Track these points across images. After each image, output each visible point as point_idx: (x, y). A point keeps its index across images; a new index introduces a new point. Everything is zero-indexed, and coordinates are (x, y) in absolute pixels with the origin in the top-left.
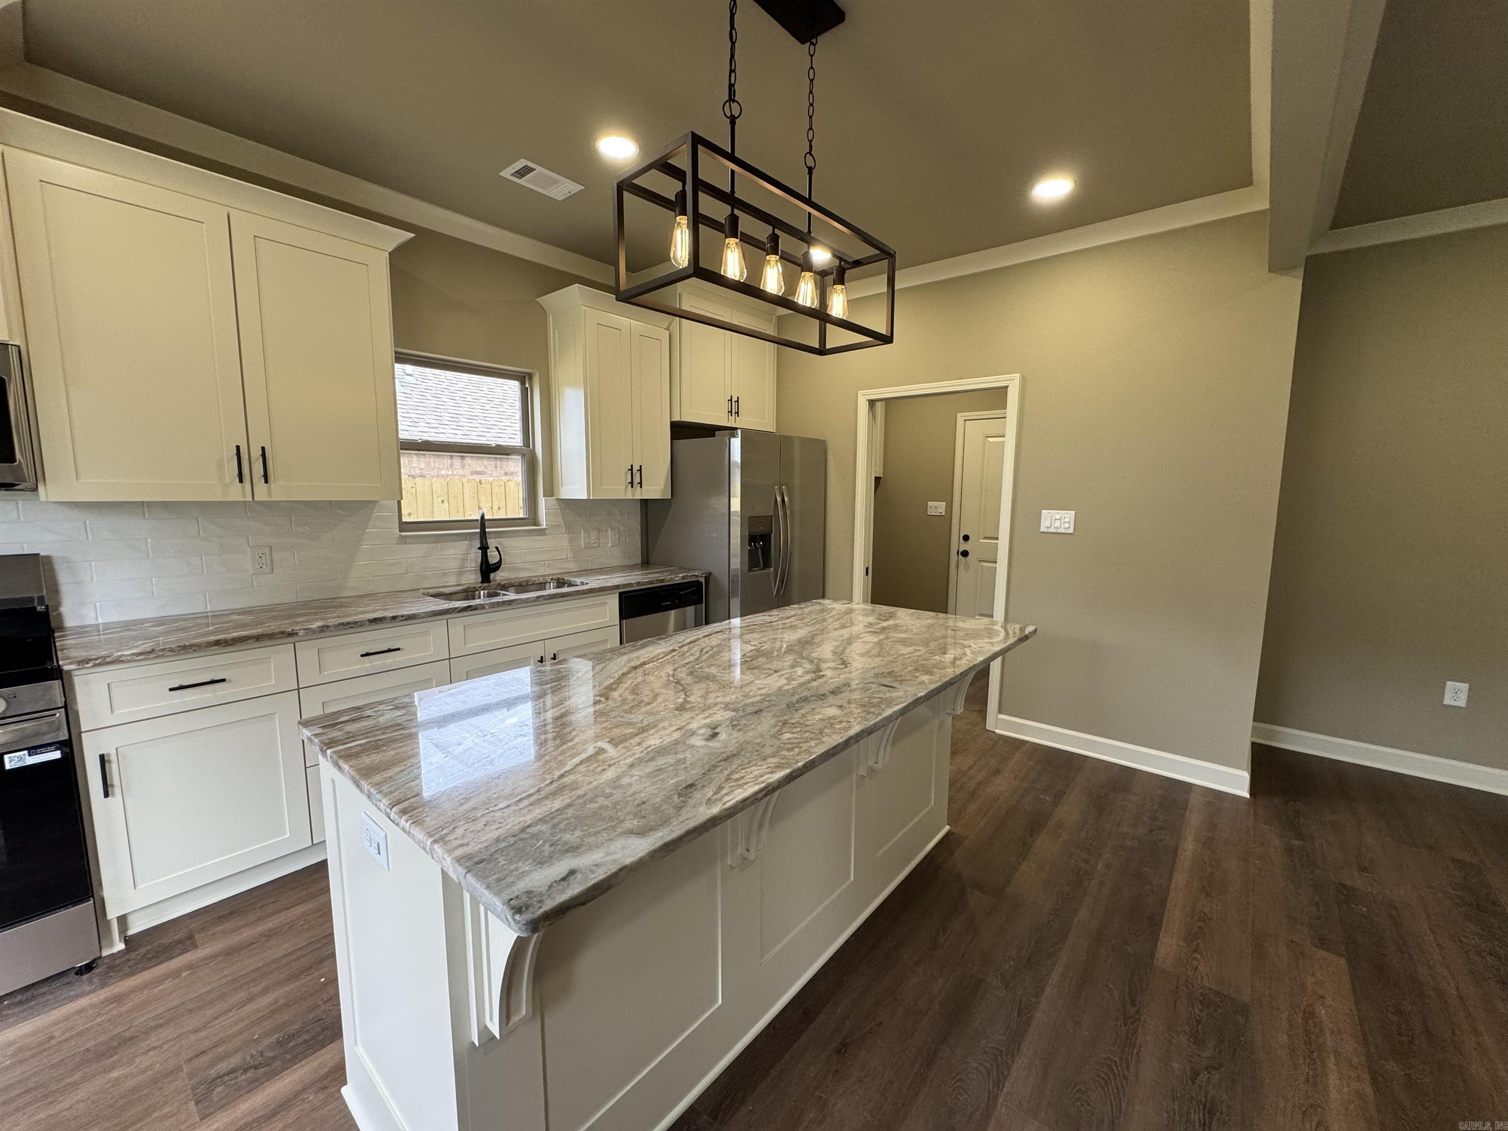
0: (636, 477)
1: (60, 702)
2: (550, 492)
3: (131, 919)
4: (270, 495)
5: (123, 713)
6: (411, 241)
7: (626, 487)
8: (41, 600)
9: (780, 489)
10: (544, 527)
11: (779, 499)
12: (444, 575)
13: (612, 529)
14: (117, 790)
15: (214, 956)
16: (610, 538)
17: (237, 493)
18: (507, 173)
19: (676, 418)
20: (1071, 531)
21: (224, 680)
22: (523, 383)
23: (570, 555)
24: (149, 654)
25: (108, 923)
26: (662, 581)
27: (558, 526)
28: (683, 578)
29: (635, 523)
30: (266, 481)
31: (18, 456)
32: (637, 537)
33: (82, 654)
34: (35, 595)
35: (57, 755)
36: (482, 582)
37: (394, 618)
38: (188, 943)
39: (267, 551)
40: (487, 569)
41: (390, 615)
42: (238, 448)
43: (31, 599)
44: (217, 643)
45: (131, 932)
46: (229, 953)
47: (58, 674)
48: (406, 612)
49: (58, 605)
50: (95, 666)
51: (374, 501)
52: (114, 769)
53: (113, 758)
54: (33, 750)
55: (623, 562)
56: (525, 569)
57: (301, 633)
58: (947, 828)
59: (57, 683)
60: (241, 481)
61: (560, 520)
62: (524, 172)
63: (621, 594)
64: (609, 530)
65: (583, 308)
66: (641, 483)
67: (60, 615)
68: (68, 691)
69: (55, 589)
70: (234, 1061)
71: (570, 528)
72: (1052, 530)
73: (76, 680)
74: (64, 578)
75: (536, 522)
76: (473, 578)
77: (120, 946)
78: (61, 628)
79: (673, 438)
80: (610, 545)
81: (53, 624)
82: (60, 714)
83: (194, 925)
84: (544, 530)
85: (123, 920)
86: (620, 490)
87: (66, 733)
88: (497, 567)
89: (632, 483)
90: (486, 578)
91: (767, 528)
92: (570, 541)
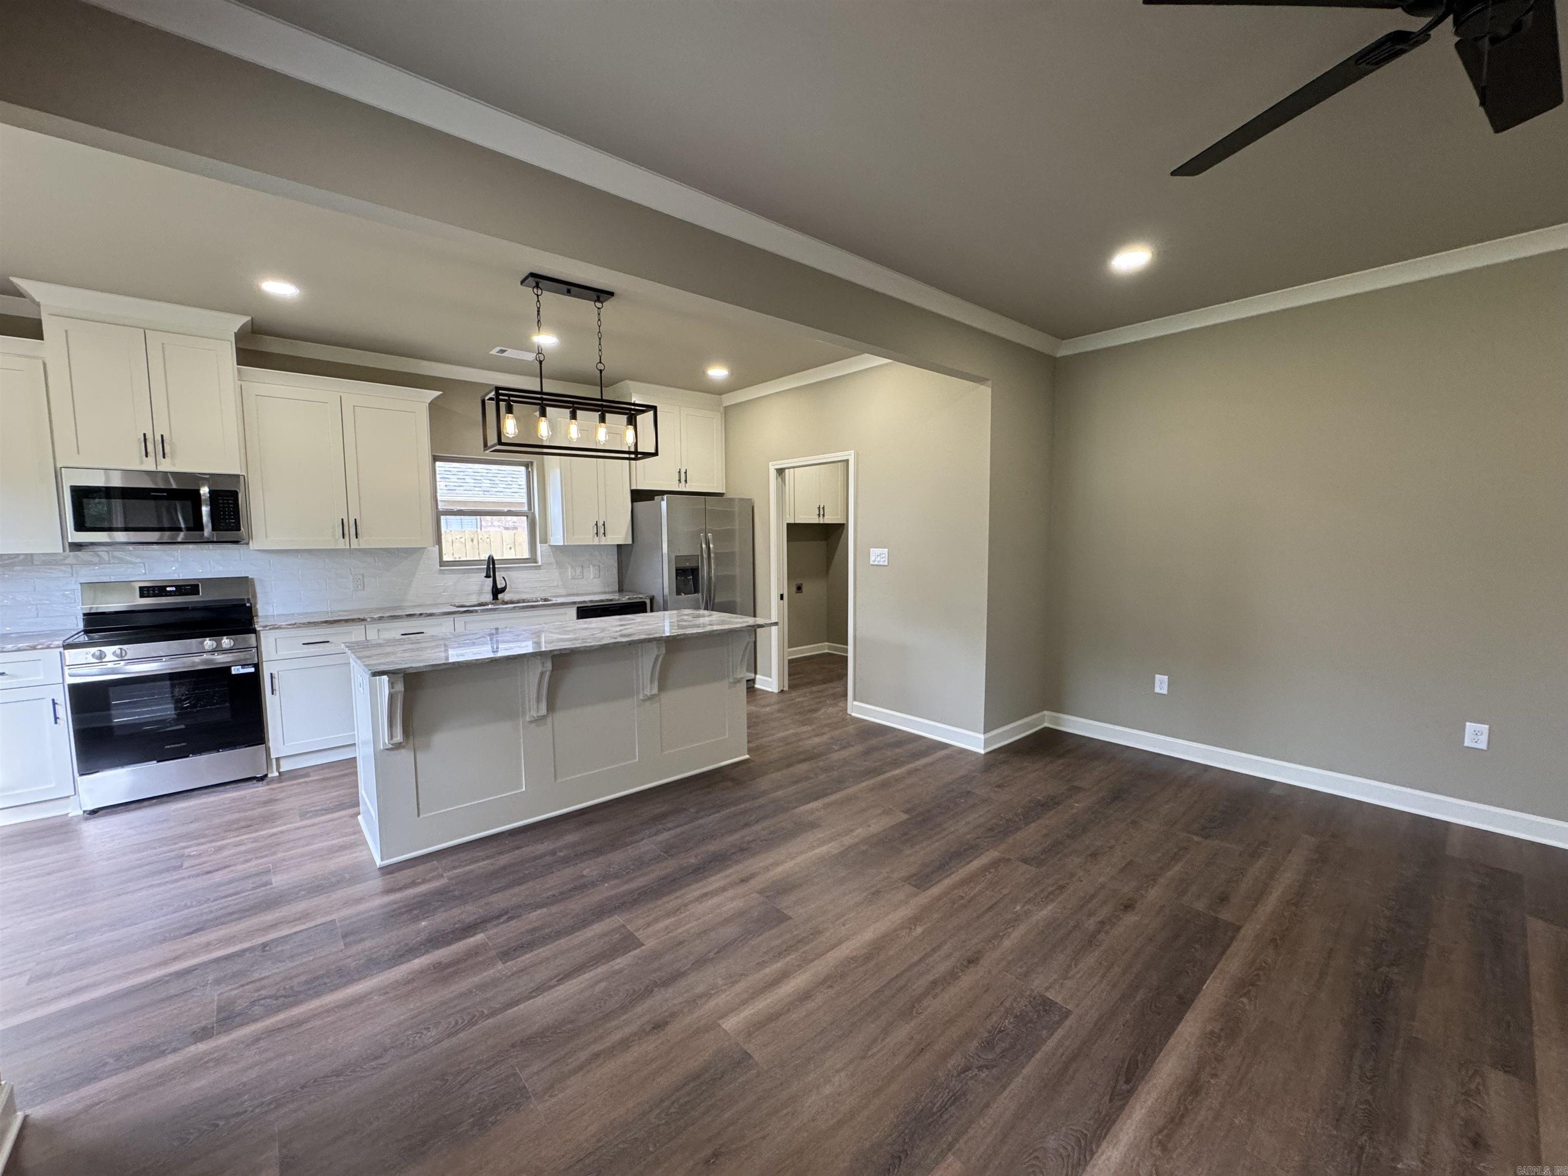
0: (600, 529)
1: (254, 644)
2: (544, 541)
3: (282, 762)
4: (359, 545)
5: (283, 653)
6: (439, 397)
7: (594, 537)
8: (249, 600)
9: (706, 536)
10: (540, 564)
11: (704, 546)
12: (469, 594)
13: (594, 566)
14: (278, 693)
15: (317, 780)
16: (591, 572)
17: (342, 544)
18: (494, 352)
19: (634, 488)
20: (886, 563)
21: (328, 642)
22: (527, 467)
23: (560, 583)
24: (294, 626)
25: (271, 759)
26: (611, 600)
27: (550, 564)
28: (629, 599)
29: (613, 561)
30: (357, 537)
31: (242, 529)
32: (615, 571)
33: (264, 624)
34: (246, 597)
35: (252, 670)
36: (493, 599)
37: (421, 614)
38: (307, 775)
39: (361, 577)
40: (496, 592)
41: (419, 613)
42: (342, 520)
43: (243, 600)
44: (326, 622)
45: (281, 770)
46: (324, 780)
47: (254, 631)
48: (428, 612)
49: (256, 604)
50: (270, 629)
51: (419, 549)
52: (276, 681)
53: (276, 676)
54: (243, 666)
55: (603, 590)
56: (525, 592)
57: (369, 620)
58: (747, 756)
59: (253, 635)
60: (344, 538)
61: (553, 560)
62: (503, 351)
63: (578, 608)
64: (591, 566)
65: (559, 419)
66: (604, 534)
67: (256, 610)
68: (258, 640)
69: (255, 596)
70: (319, 808)
71: (560, 565)
72: (876, 563)
73: (262, 635)
74: (258, 589)
75: (536, 562)
76: (488, 597)
77: (276, 774)
78: (257, 616)
79: (633, 500)
80: (592, 577)
81: (254, 614)
82: (254, 650)
83: (310, 770)
84: (540, 566)
85: (278, 759)
86: (589, 539)
87: (256, 659)
88: (503, 590)
89: (597, 533)
90: (495, 597)
91: (694, 565)
92: (560, 574)
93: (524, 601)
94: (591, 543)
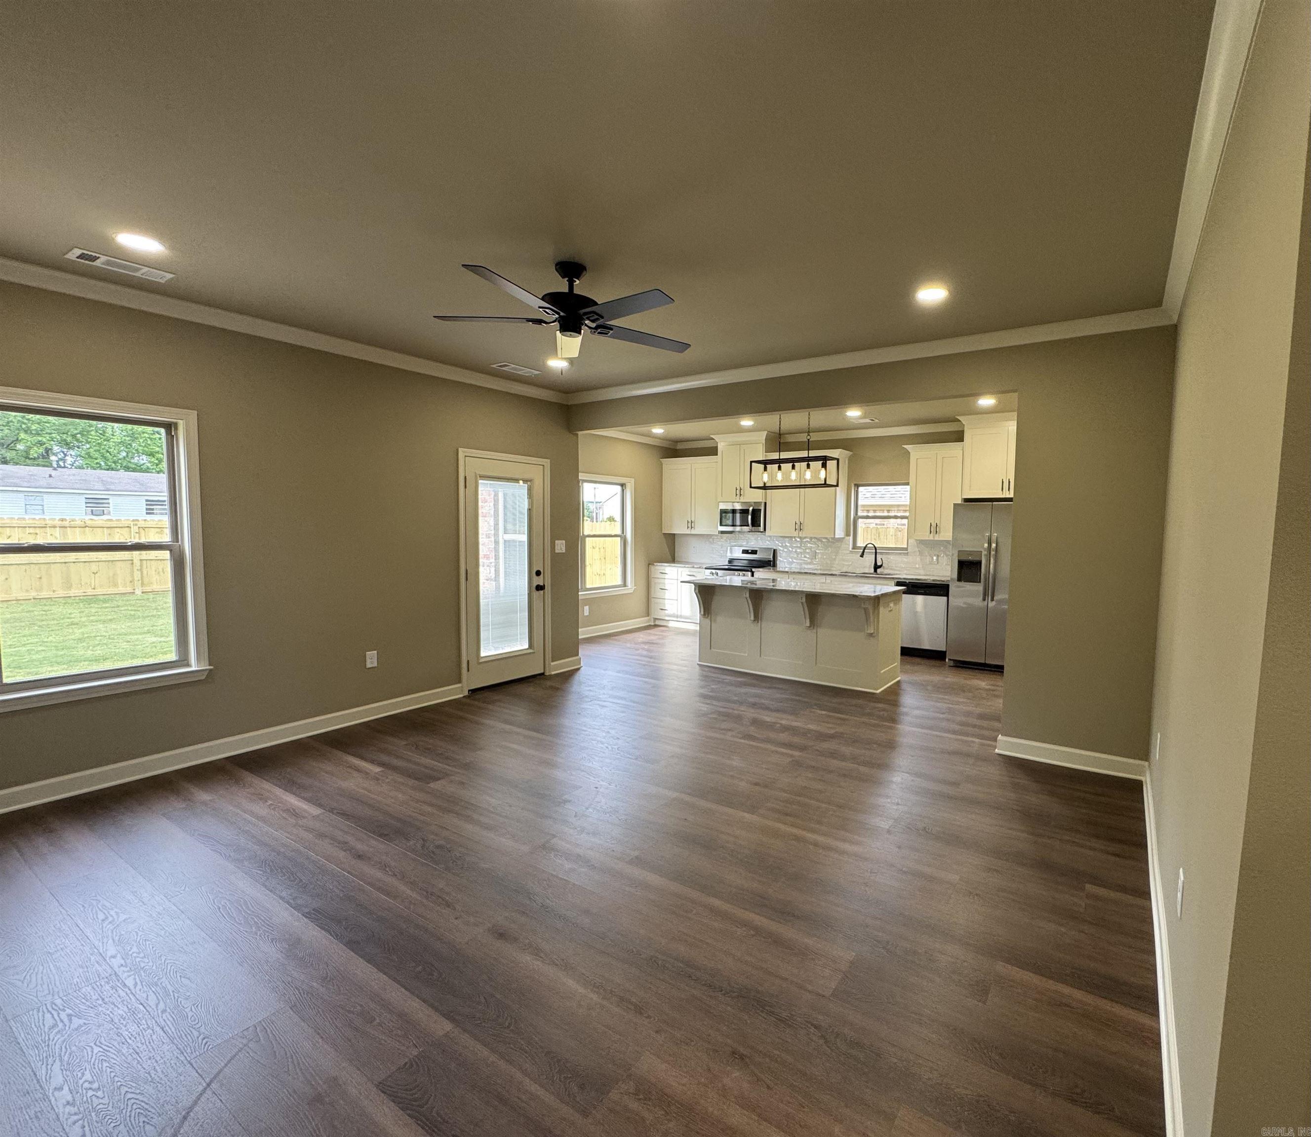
0: (935, 529)
7: (929, 534)
12: (864, 567)
19: (965, 497)
23: (921, 566)
27: (915, 552)
40: (876, 567)
42: (796, 522)
56: (895, 570)
60: (796, 531)
61: (917, 549)
66: (937, 534)
71: (921, 553)
74: (777, 555)
75: (907, 550)
76: (872, 571)
80: (944, 564)
84: (908, 553)
88: (880, 567)
89: (932, 532)
90: (875, 571)
91: (977, 559)
92: (921, 559)
93: (889, 575)
94: (927, 539)
